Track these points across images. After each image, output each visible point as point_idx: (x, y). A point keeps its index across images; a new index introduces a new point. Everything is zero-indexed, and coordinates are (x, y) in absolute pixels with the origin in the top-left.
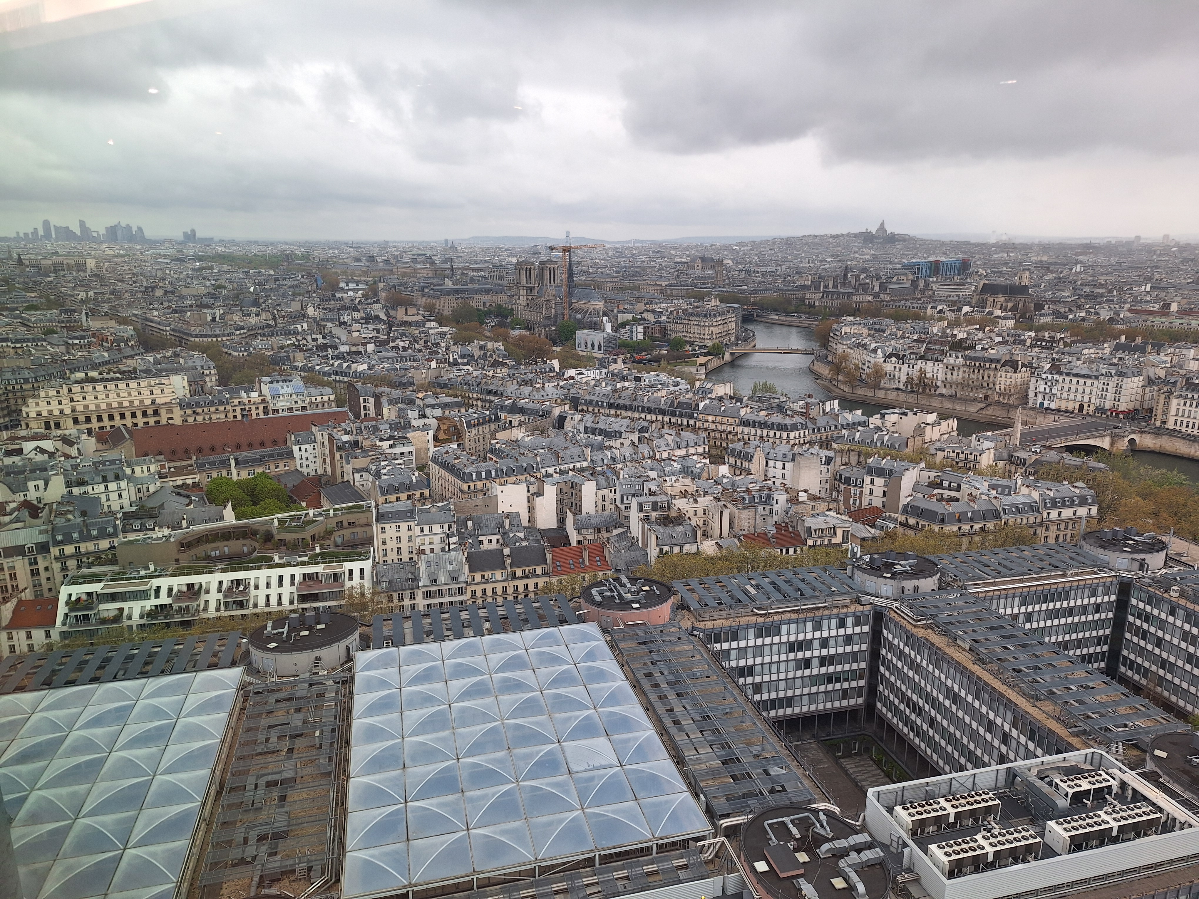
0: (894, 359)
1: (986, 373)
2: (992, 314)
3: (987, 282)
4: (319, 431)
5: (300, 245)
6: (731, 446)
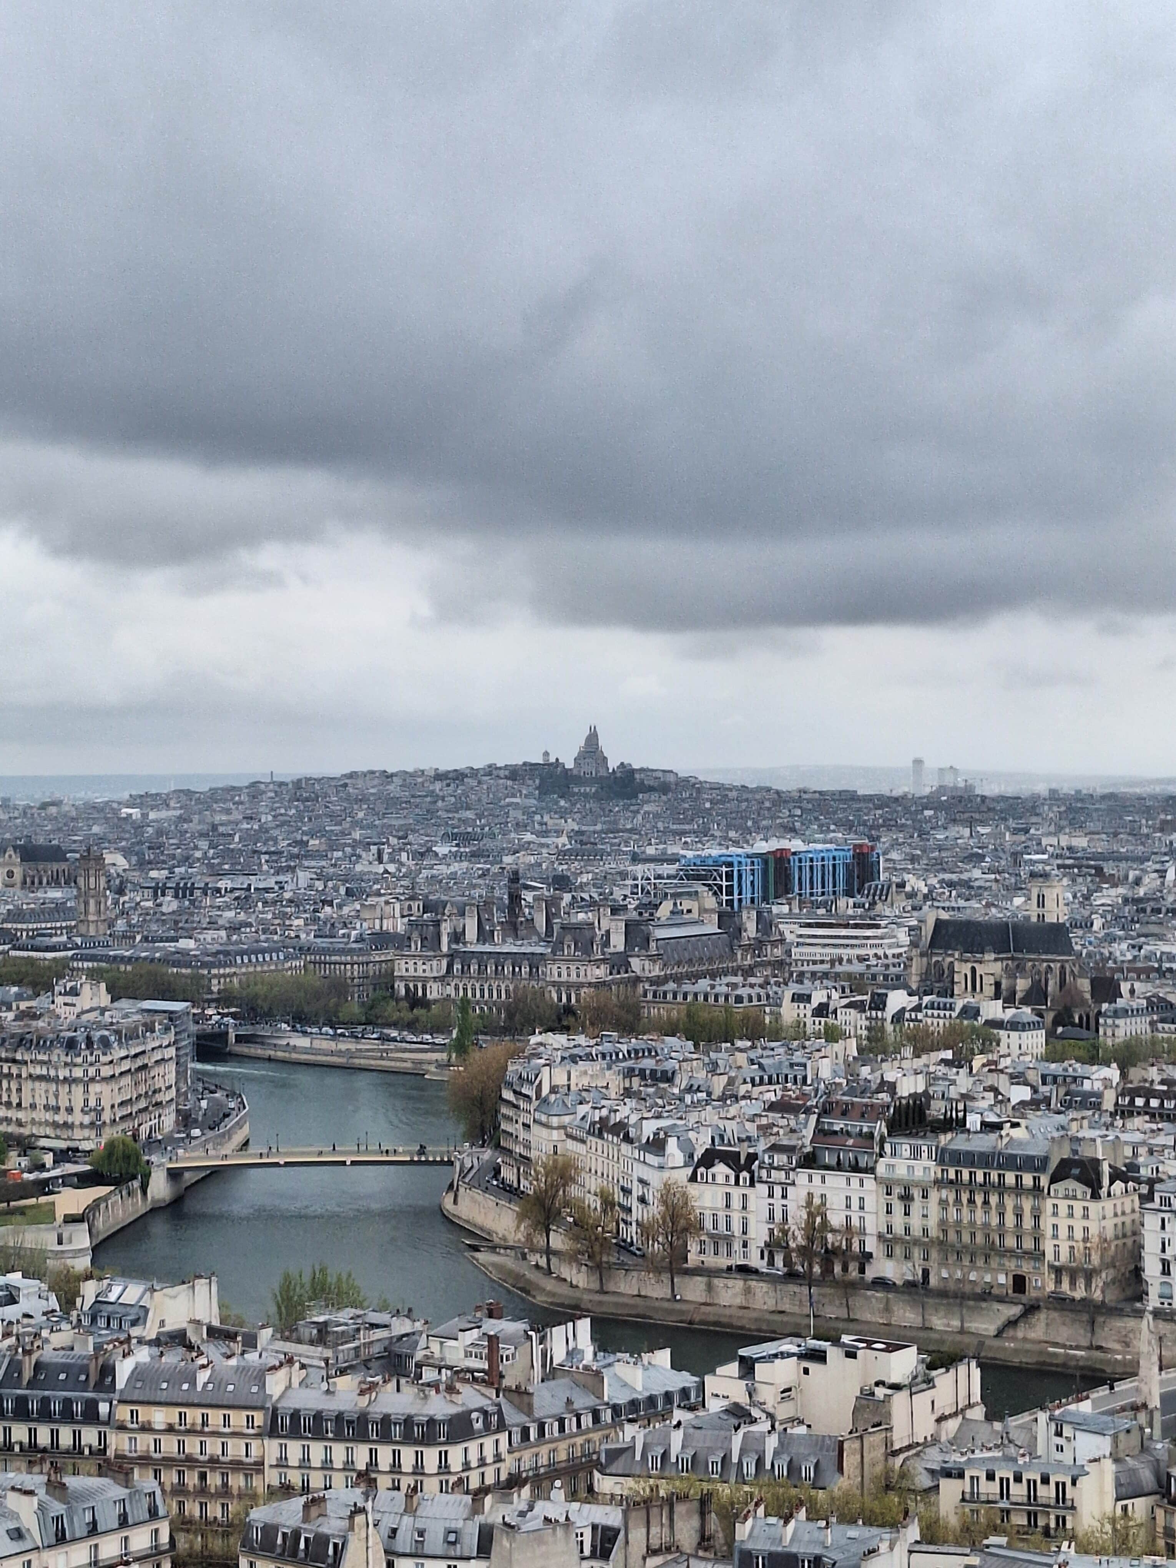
0: (721, 1170)
1: (1010, 1202)
2: (977, 1013)
3: (945, 916)
6: (260, 1515)
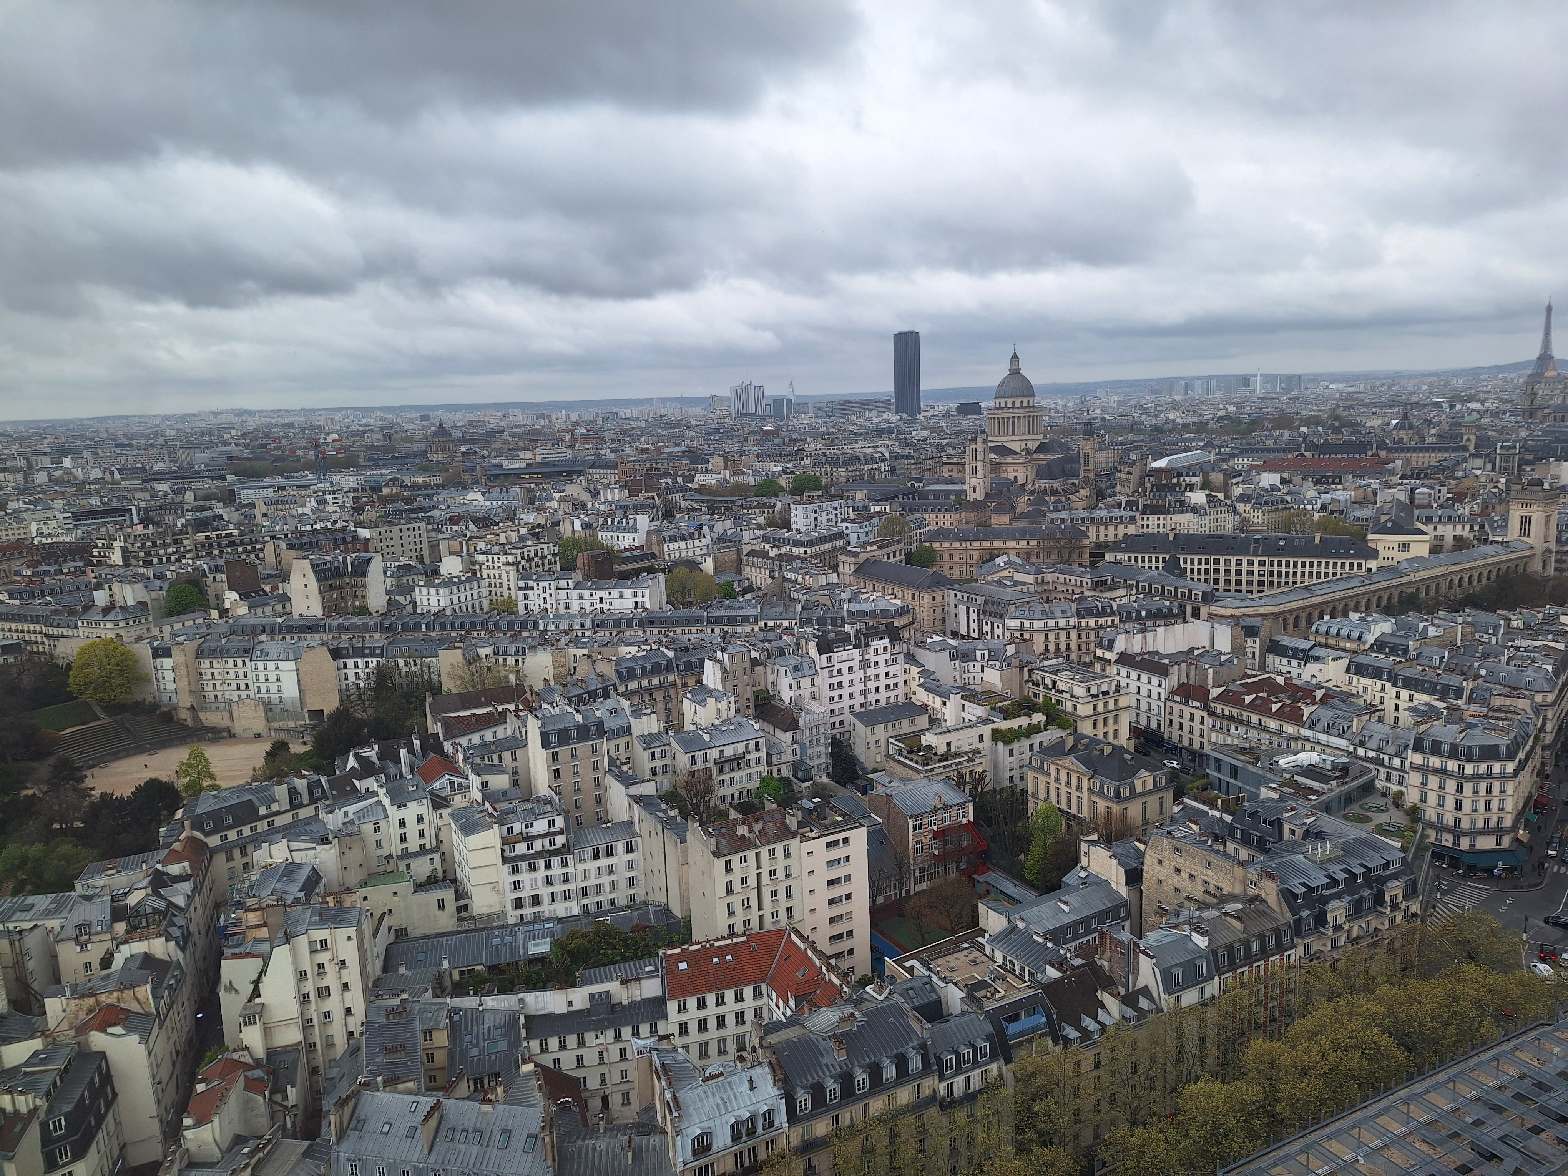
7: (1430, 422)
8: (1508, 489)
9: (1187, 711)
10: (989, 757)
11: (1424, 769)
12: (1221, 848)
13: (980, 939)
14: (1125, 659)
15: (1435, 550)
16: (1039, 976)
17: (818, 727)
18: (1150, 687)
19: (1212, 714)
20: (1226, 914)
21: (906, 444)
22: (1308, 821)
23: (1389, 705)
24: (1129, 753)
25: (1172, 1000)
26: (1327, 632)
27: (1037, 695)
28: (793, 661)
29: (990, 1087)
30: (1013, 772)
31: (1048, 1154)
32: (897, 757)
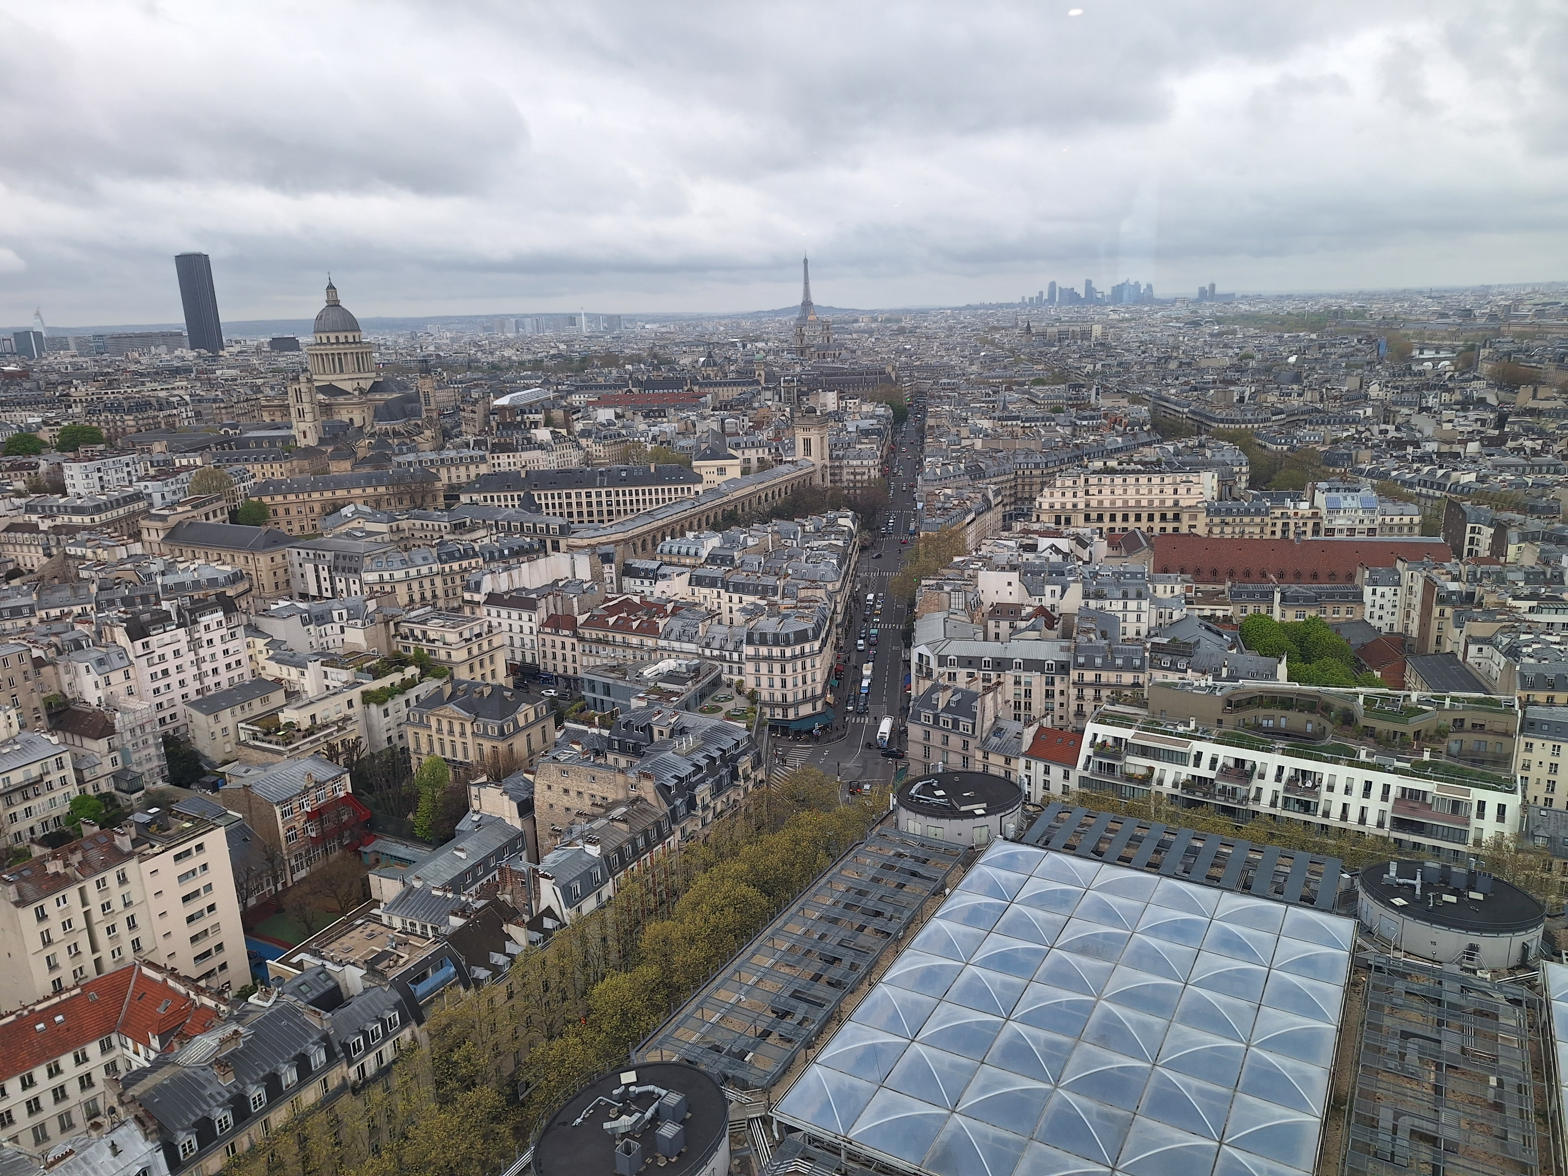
4: (1408, 569)
5: (1352, 297)
7: (728, 359)
8: (792, 417)
9: (558, 640)
10: (362, 722)
11: (756, 659)
12: (603, 761)
13: (374, 911)
14: (493, 599)
15: (745, 472)
16: (442, 930)
17: (142, 727)
18: (521, 623)
19: (582, 639)
20: (613, 820)
21: (211, 384)
22: (673, 721)
23: (725, 608)
24: (508, 690)
25: (573, 912)
26: (670, 551)
27: (406, 649)
28: (96, 653)
29: (403, 1054)
30: (390, 733)
31: (472, 1096)
32: (252, 743)
